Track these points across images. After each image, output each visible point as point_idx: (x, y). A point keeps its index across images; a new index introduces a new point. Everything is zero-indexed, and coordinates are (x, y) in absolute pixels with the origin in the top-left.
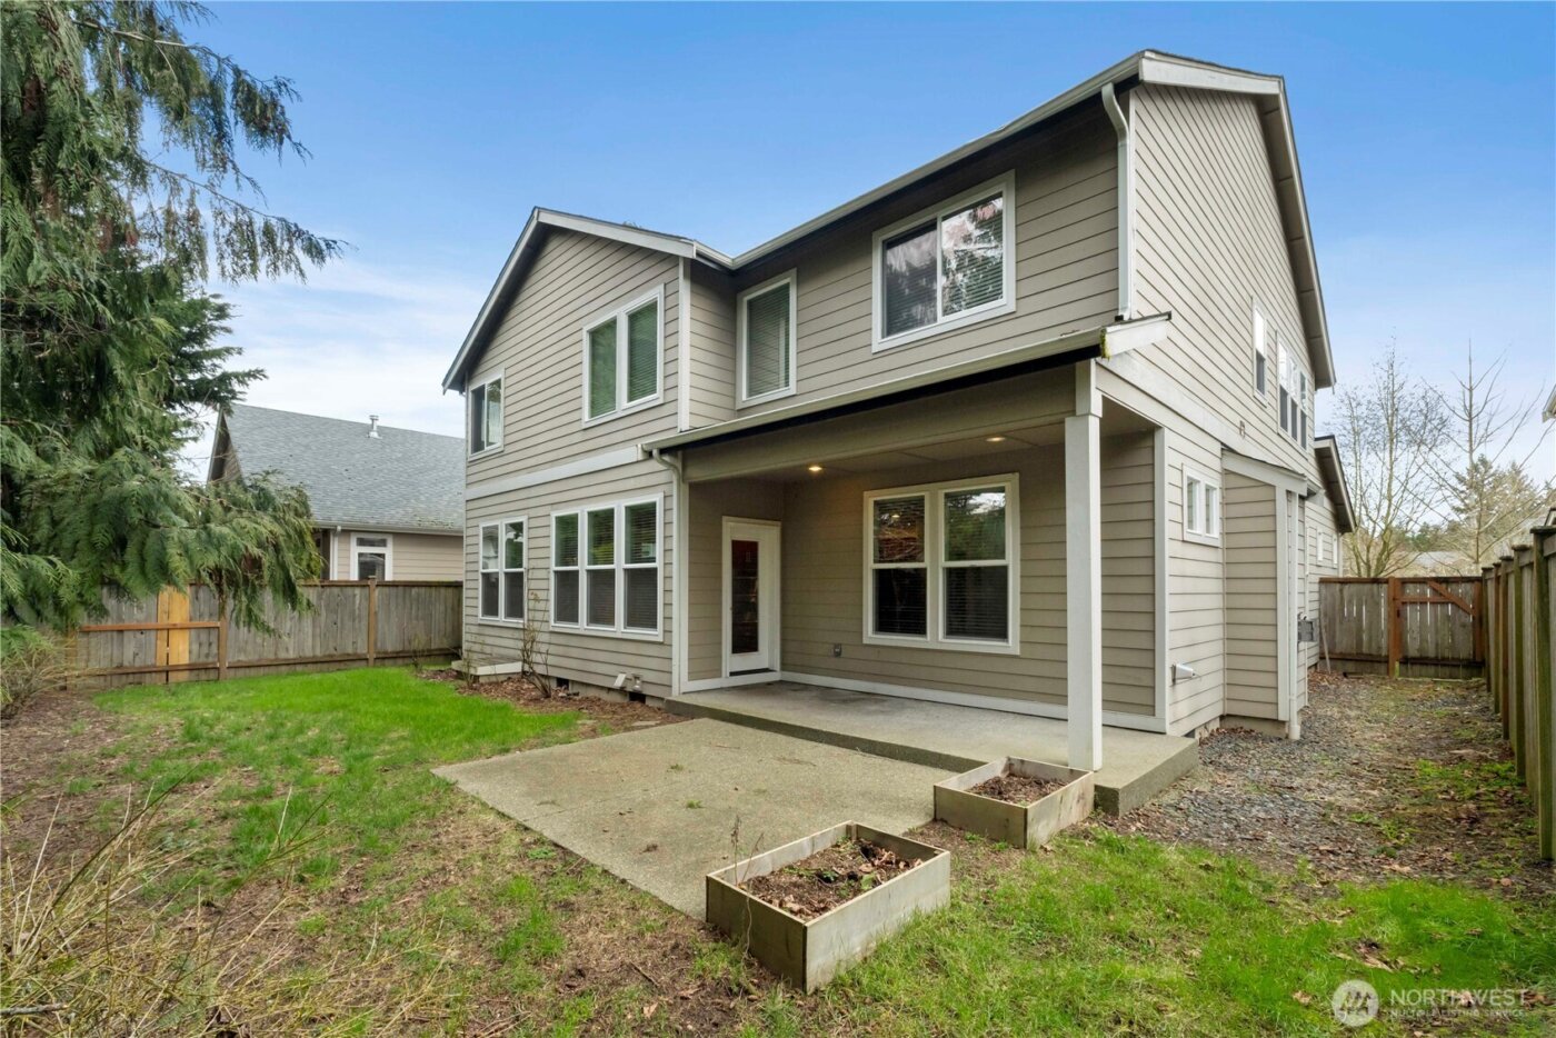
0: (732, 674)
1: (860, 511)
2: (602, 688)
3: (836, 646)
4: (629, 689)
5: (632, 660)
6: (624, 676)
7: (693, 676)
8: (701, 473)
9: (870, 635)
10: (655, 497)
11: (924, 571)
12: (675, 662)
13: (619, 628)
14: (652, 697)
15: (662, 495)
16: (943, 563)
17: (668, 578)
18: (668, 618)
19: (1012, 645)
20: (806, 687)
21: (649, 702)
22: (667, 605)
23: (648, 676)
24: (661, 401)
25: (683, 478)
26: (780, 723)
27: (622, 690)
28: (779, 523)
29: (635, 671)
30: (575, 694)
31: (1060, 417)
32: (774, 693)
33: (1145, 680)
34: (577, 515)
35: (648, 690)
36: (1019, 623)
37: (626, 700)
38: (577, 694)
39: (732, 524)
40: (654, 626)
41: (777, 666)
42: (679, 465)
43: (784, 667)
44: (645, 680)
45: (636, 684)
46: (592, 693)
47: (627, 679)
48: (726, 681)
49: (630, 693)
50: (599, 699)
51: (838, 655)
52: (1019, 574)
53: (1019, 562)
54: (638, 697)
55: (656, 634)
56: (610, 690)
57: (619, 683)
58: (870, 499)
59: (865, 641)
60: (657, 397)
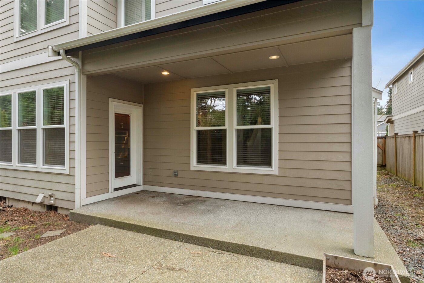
0: (115, 190)
1: (189, 99)
2: (29, 202)
3: (175, 171)
4: (46, 203)
5: (49, 185)
6: (43, 195)
7: (90, 194)
8: (93, 68)
9: (194, 165)
10: (64, 84)
11: (225, 131)
12: (77, 186)
13: (39, 165)
14: (62, 208)
15: (68, 82)
16: (236, 127)
17: (72, 134)
18: (72, 159)
19: (274, 169)
20: (158, 194)
21: (59, 211)
22: (72, 151)
23: (58, 195)
24: (67, 23)
25: (82, 71)
26: (151, 229)
27: (41, 204)
28: (142, 105)
29: (50, 192)
30: (9, 207)
31: (350, 28)
32: (142, 201)
33: (346, 186)
34: (11, 95)
35: (59, 204)
36: (278, 158)
37: (45, 210)
38: (12, 206)
39: (115, 103)
40: (63, 164)
41: (141, 183)
42: (80, 63)
43: (145, 183)
44: (56, 197)
45: (50, 200)
46: (21, 206)
47: (44, 197)
48: (112, 194)
49: (47, 205)
50: (26, 209)
51: (176, 176)
52: (278, 133)
53: (278, 126)
54: (52, 208)
55: (64, 169)
56: (33, 203)
57: (39, 200)
58: (194, 93)
59: (192, 168)
60: (65, 20)
